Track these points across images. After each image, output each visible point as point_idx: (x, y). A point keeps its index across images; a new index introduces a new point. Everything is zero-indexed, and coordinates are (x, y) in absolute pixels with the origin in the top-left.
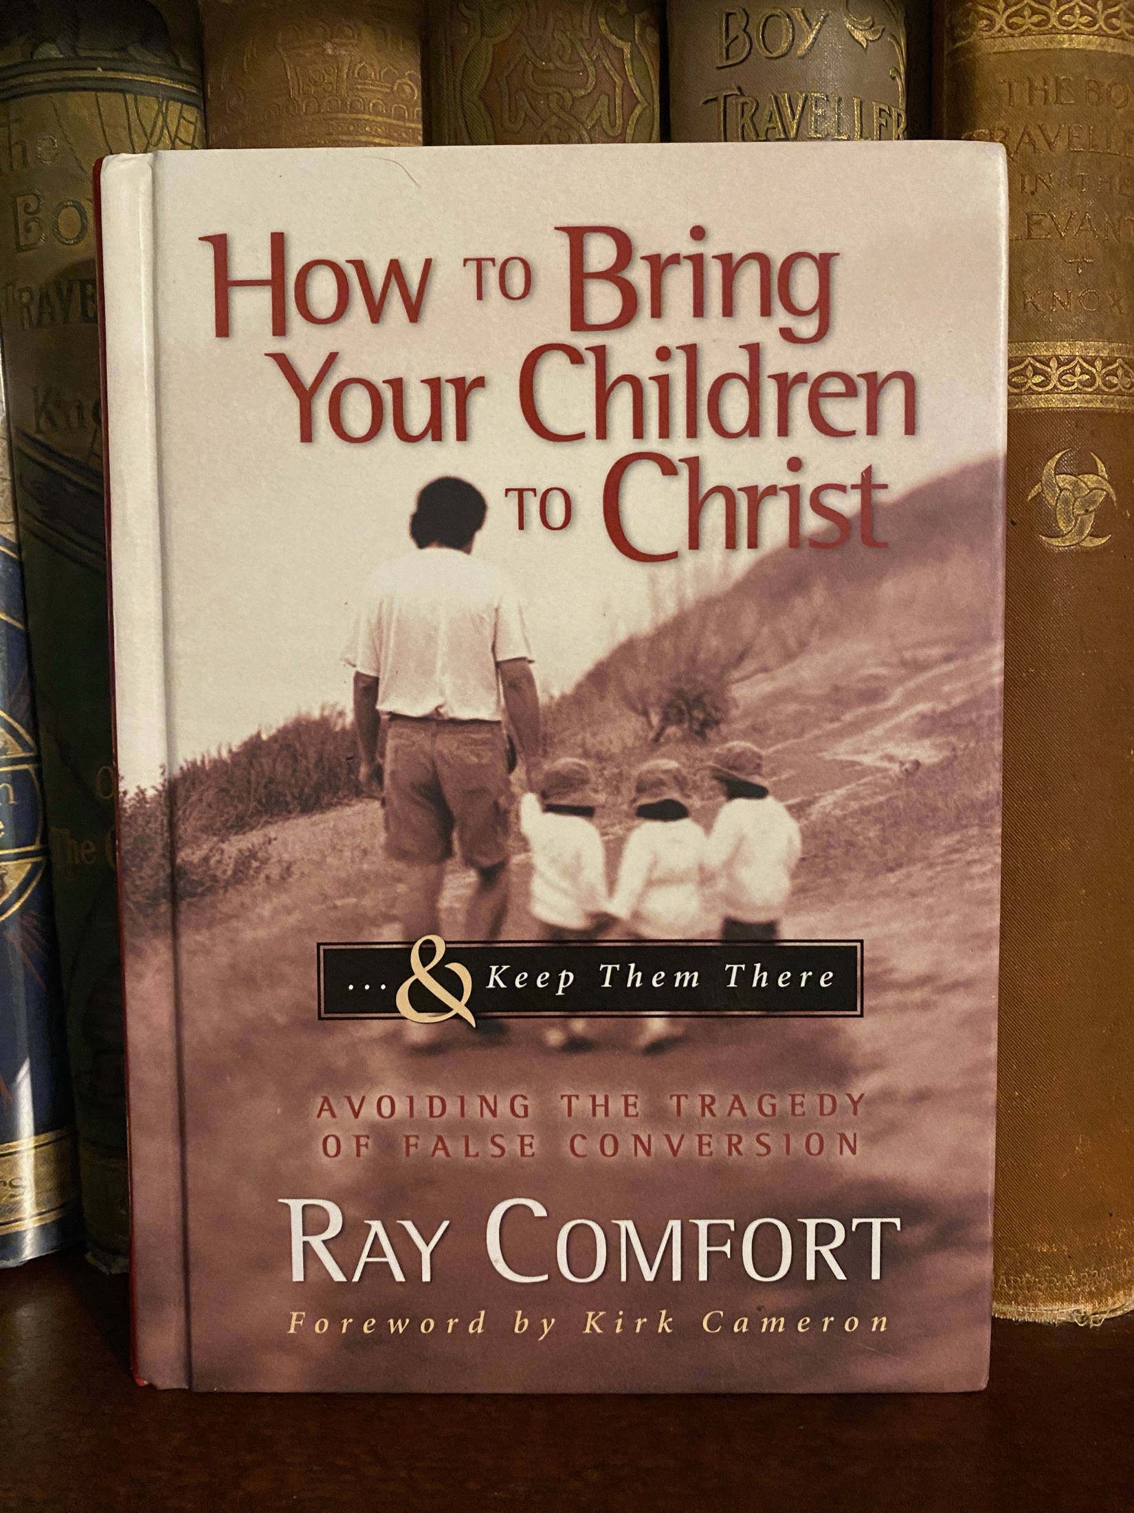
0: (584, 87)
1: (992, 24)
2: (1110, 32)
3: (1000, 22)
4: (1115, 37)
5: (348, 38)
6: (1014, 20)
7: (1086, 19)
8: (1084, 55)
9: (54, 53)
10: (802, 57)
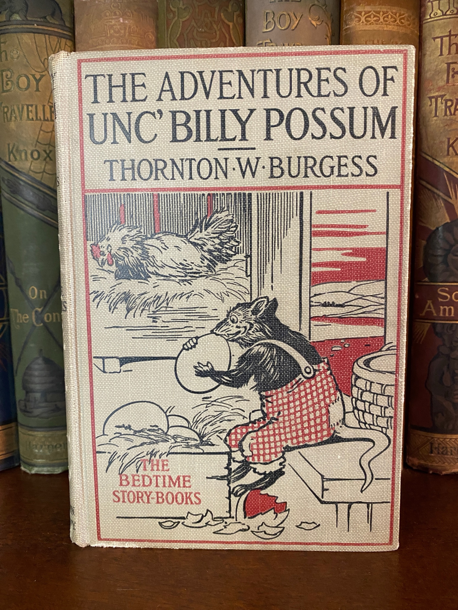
0: (215, 38)
1: (360, 21)
2: (401, 25)
3: (363, 19)
4: (402, 26)
5: (128, 16)
6: (367, 19)
7: (393, 20)
8: (391, 33)
9: (18, 18)
10: (293, 30)
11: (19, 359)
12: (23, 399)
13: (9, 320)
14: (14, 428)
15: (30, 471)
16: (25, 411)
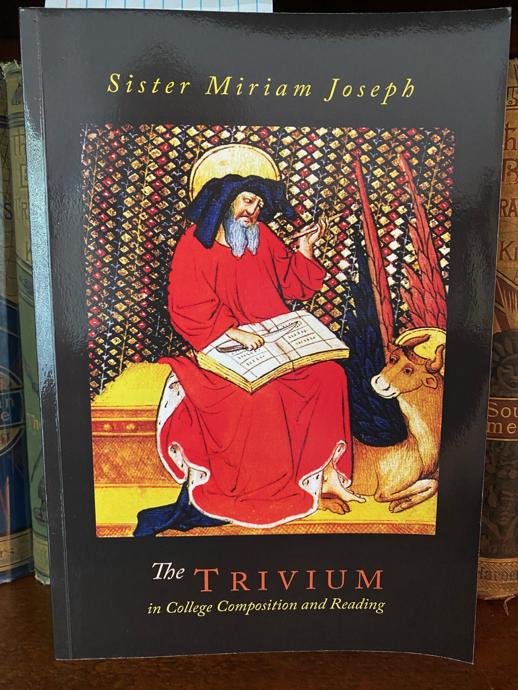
11: (36, 466)
12: (39, 507)
13: (25, 424)
14: (29, 535)
15: (45, 582)
16: (40, 520)
